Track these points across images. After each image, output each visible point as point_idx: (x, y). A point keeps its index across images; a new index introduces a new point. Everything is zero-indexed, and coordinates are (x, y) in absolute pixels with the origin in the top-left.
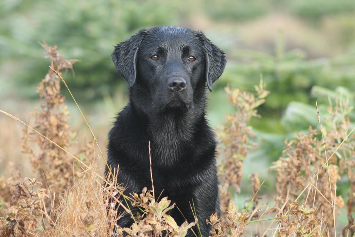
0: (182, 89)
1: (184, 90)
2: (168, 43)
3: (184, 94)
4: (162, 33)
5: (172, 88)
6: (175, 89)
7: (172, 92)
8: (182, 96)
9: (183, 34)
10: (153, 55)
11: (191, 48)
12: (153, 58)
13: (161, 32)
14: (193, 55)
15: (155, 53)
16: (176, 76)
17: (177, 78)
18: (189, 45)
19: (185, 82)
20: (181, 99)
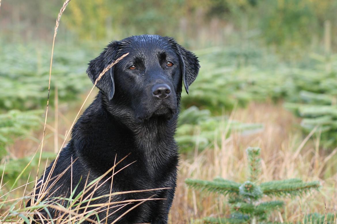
0: (168, 95)
1: (169, 97)
2: (144, 51)
3: (169, 100)
4: (137, 42)
5: (158, 96)
6: (160, 96)
7: (158, 100)
8: (168, 102)
9: (158, 41)
10: (130, 65)
11: (167, 53)
12: (131, 68)
13: (135, 42)
14: (170, 61)
15: (132, 63)
16: (160, 84)
17: (160, 85)
18: (164, 51)
19: (169, 88)
20: (167, 105)
